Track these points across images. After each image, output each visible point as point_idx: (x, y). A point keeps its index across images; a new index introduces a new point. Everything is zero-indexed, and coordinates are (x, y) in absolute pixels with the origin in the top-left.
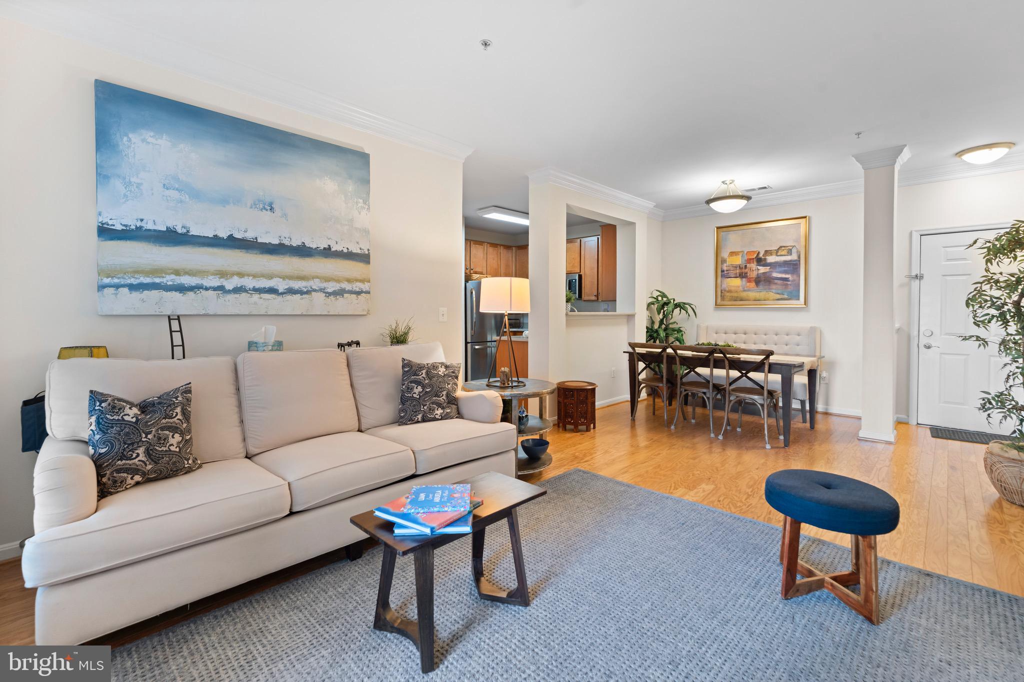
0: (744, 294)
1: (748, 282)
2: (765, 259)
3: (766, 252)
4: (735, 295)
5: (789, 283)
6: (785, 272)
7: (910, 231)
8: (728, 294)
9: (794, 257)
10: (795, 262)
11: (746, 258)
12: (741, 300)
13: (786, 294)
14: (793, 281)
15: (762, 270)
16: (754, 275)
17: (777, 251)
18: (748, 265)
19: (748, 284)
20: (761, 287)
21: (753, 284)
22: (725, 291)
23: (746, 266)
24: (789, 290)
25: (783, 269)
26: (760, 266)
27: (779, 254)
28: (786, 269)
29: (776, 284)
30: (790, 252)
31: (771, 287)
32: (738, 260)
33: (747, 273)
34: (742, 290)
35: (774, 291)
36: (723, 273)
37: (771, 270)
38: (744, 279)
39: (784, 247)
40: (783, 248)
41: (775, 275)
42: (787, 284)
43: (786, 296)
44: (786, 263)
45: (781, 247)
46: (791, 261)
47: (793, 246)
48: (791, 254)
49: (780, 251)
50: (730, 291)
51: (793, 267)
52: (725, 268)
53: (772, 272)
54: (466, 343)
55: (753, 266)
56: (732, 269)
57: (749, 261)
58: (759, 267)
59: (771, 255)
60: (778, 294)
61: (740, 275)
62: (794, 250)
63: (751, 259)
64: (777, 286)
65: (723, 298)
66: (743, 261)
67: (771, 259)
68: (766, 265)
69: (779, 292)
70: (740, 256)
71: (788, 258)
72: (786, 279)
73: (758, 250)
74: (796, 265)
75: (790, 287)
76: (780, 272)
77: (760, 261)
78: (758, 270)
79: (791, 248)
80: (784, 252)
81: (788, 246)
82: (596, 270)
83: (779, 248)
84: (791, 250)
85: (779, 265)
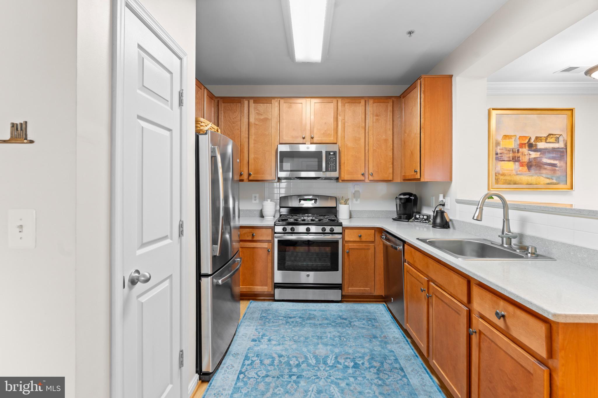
0: (517, 178)
1: (521, 166)
2: (536, 145)
3: (537, 138)
4: (508, 178)
5: (557, 168)
6: (554, 158)
8: (501, 177)
9: (561, 145)
10: (562, 150)
11: (518, 142)
12: (515, 184)
13: (554, 178)
14: (561, 167)
15: (534, 155)
16: (526, 159)
17: (546, 138)
18: (520, 150)
19: (521, 168)
20: (533, 171)
21: (526, 168)
22: (499, 174)
23: (518, 150)
24: (557, 175)
25: (552, 155)
26: (531, 151)
27: (548, 141)
28: (554, 155)
29: (545, 169)
30: (557, 140)
31: (541, 172)
32: (512, 144)
33: (519, 157)
34: (515, 173)
35: (544, 175)
36: (497, 156)
37: (541, 155)
38: (517, 163)
39: (552, 135)
40: (551, 136)
41: (545, 160)
42: (555, 170)
43: (554, 181)
44: (554, 150)
45: (550, 135)
46: (558, 148)
47: (561, 135)
48: (558, 142)
49: (549, 138)
50: (503, 175)
51: (561, 154)
52: (499, 151)
53: (542, 157)
54: (199, 276)
55: (525, 150)
56: (505, 152)
57: (521, 145)
58: (531, 153)
59: (541, 141)
60: (548, 178)
61: (513, 159)
62: (561, 139)
63: (523, 144)
64: (547, 171)
65: (497, 181)
66: (516, 145)
67: (541, 145)
68: (536, 150)
69: (549, 176)
70: (513, 140)
71: (556, 145)
72: (554, 165)
73: (530, 135)
74: (562, 152)
75: (558, 172)
76: (549, 158)
77: (531, 146)
78: (530, 155)
79: (558, 136)
80: (553, 140)
81: (555, 135)
82: (363, 140)
83: (548, 136)
84: (558, 138)
85: (548, 152)
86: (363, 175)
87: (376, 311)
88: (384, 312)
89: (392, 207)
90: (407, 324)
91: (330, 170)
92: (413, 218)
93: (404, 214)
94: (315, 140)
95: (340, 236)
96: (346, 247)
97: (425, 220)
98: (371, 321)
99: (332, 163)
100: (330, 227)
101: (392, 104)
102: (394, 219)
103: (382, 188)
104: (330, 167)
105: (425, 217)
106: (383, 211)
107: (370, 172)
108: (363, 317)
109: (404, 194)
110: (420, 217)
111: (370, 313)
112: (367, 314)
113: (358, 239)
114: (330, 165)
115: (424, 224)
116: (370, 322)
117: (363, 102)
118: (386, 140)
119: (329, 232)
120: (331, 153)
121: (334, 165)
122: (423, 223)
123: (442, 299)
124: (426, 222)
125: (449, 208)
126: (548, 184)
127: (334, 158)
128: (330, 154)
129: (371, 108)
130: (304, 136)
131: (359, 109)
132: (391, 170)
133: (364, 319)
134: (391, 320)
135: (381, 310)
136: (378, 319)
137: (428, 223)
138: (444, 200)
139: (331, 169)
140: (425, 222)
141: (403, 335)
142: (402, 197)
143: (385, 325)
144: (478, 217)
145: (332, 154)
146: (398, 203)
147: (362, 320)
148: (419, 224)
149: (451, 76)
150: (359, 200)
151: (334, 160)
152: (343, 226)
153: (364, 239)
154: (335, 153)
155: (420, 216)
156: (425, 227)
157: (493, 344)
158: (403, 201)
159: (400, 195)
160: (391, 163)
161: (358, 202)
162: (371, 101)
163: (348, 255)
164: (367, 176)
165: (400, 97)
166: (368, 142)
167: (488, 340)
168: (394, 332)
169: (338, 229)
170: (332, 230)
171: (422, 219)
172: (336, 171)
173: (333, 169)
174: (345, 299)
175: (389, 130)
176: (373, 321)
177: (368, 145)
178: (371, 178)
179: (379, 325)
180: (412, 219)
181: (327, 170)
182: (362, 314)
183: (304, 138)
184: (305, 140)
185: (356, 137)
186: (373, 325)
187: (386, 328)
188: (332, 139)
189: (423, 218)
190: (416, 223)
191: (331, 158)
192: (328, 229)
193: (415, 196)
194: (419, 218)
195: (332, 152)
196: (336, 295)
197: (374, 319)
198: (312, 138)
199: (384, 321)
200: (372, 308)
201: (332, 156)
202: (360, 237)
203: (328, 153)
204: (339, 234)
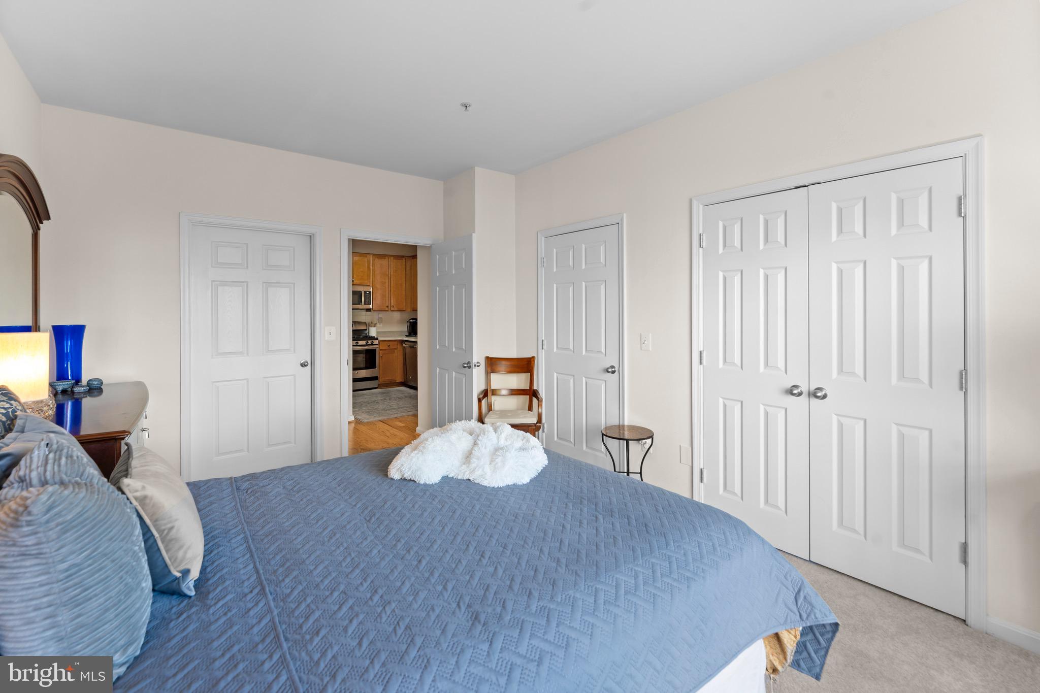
82: (387, 284)
86: (388, 307)
93: (413, 332)
94: (355, 282)
95: (378, 346)
96: (380, 353)
99: (368, 299)
101: (405, 261)
102: (406, 336)
103: (397, 315)
104: (366, 301)
107: (392, 305)
113: (387, 348)
117: (387, 258)
118: (401, 284)
119: (370, 344)
127: (369, 296)
129: (393, 263)
131: (384, 262)
132: (405, 304)
142: (411, 321)
146: (409, 325)
153: (391, 347)
154: (370, 292)
158: (412, 324)
159: (411, 319)
160: (404, 299)
161: (381, 325)
162: (392, 258)
163: (382, 359)
164: (389, 307)
165: (410, 257)
166: (390, 285)
169: (376, 342)
170: (372, 342)
172: (370, 304)
174: (379, 386)
175: (403, 278)
177: (390, 287)
178: (392, 309)
181: (365, 304)
185: (383, 281)
188: (366, 282)
192: (370, 342)
195: (368, 291)
201: (368, 294)
202: (389, 346)
203: (365, 292)
204: (377, 344)
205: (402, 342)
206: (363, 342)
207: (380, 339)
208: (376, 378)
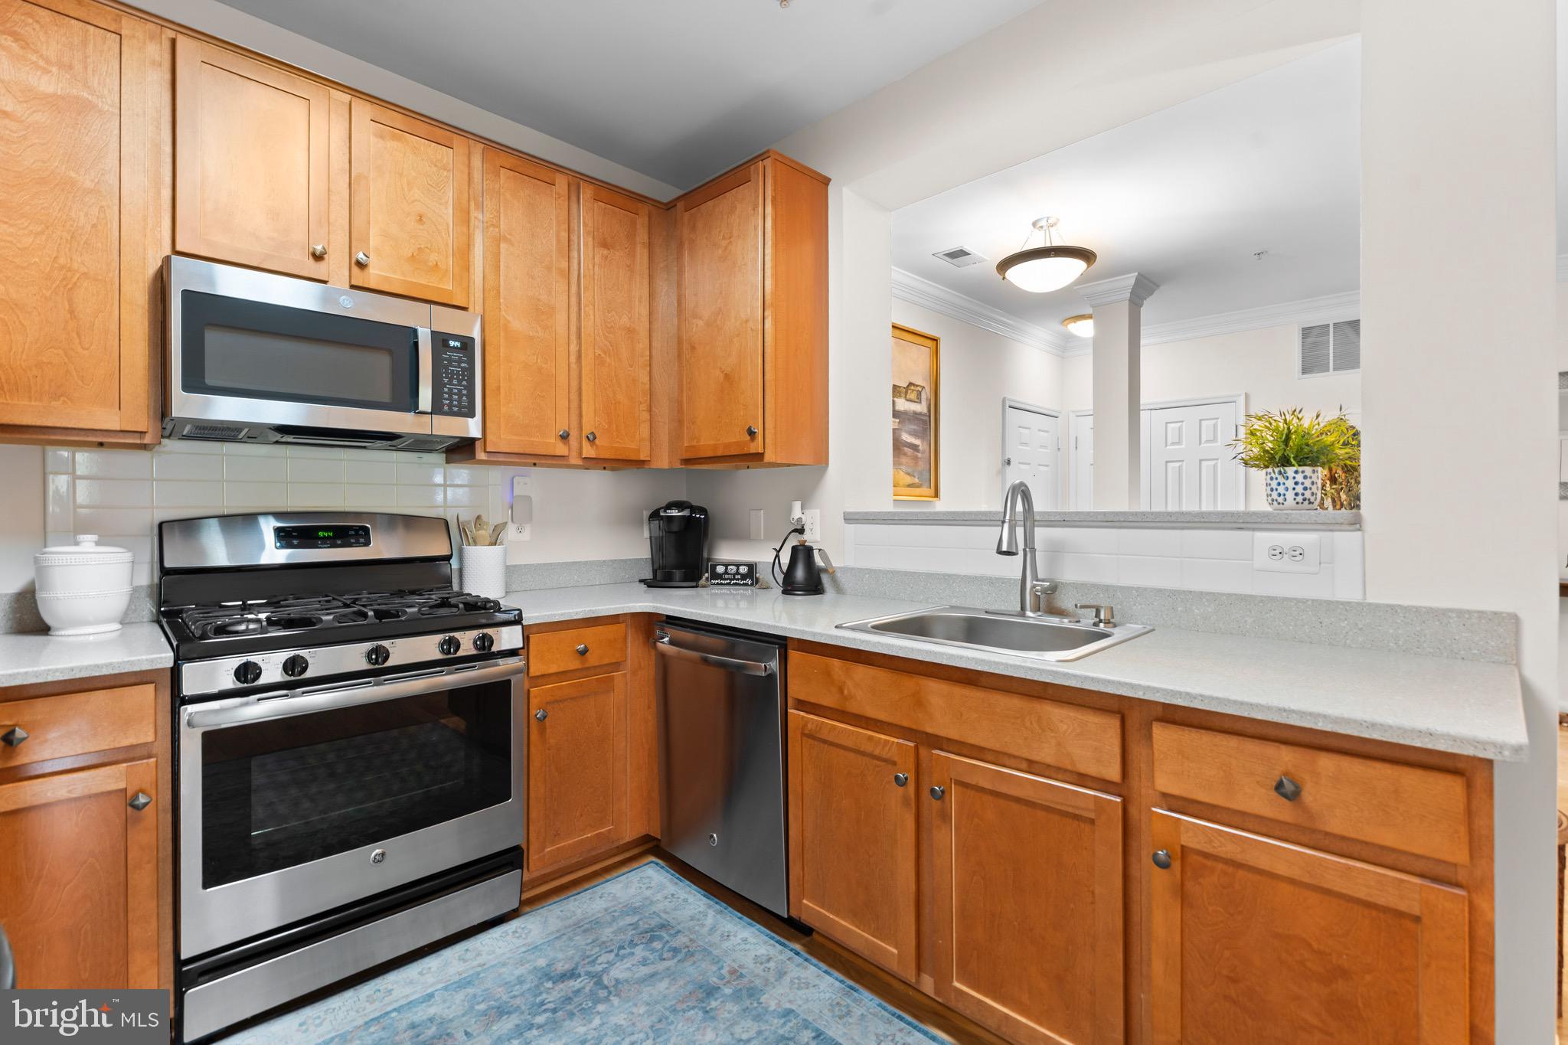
2: (893, 403)
3: (894, 388)
5: (919, 455)
6: (914, 434)
7: (1001, 399)
9: (923, 407)
10: (924, 418)
13: (916, 474)
14: (923, 451)
17: (907, 390)
24: (920, 468)
25: (913, 427)
27: (908, 397)
28: (915, 427)
29: (905, 454)
30: (919, 397)
31: (901, 460)
35: (903, 468)
37: (900, 426)
39: (913, 385)
40: (912, 388)
41: (905, 436)
42: (917, 457)
43: (916, 480)
44: (916, 416)
45: (911, 384)
46: (921, 414)
47: (923, 387)
48: (920, 402)
49: (909, 392)
51: (923, 425)
53: (901, 429)
59: (900, 397)
60: (908, 474)
62: (924, 396)
64: (908, 460)
67: (900, 405)
68: (894, 414)
69: (910, 470)
71: (918, 408)
72: (915, 447)
74: (924, 422)
75: (920, 462)
76: (910, 433)
79: (920, 389)
80: (913, 396)
81: (917, 386)
82: (561, 318)
83: (908, 386)
84: (920, 392)
85: (909, 420)
86: (565, 437)
87: (648, 893)
88: (671, 888)
89: (637, 547)
90: (805, 901)
91: (446, 408)
92: (706, 575)
93: (677, 568)
94: (374, 276)
95: (519, 663)
96: (534, 702)
97: (744, 577)
98: (660, 938)
99: (455, 382)
100: (474, 634)
101: (647, 219)
104: (446, 396)
105: (743, 570)
106: (604, 561)
107: (587, 430)
108: (622, 936)
109: (680, 505)
110: (729, 571)
111: (635, 911)
112: (629, 920)
113: (574, 664)
114: (446, 390)
115: (741, 591)
116: (657, 945)
117: (561, 182)
118: (630, 331)
119: (474, 652)
120: (452, 343)
121: (464, 392)
122: (737, 587)
123: (1003, 789)
124: (746, 584)
125: (819, 539)
126: (909, 486)
127: (463, 365)
128: (445, 344)
129: (588, 214)
130: (319, 248)
131: (550, 204)
132: (645, 431)
133: (632, 944)
134: (710, 907)
135: (662, 887)
136: (673, 923)
137: (752, 584)
138: (803, 517)
139: (450, 406)
140: (744, 584)
141: (772, 938)
142: (674, 513)
143: (705, 930)
144: (1010, 544)
145: (454, 347)
146: (657, 533)
147: (628, 950)
148: (725, 590)
149: (826, 181)
150: (528, 529)
151: (464, 369)
152: (525, 623)
153: (592, 659)
154: (467, 344)
155: (726, 569)
156: (743, 595)
157: (1240, 873)
158: (675, 527)
159: (670, 506)
160: (644, 407)
161: (526, 535)
162: (587, 192)
163: (542, 731)
164: (574, 442)
165: (670, 206)
166: (579, 329)
167: (1220, 866)
168: (745, 940)
169: (507, 638)
170: (485, 643)
171: (734, 575)
172: (472, 415)
173: (460, 406)
175: (640, 302)
176: (663, 934)
177: (579, 337)
178: (589, 451)
179: (691, 940)
180: (704, 578)
181: (437, 409)
182: (615, 927)
183: (318, 257)
184: (322, 265)
185: (539, 300)
186: (676, 951)
187: (716, 938)
188: (446, 286)
189: (737, 573)
190: (716, 590)
191: (450, 360)
192: (467, 642)
193: (703, 511)
194: (726, 572)
195: (456, 337)
196: (498, 892)
197: (662, 926)
198: (361, 265)
199: (692, 918)
200: (632, 891)
201: (455, 356)
202: (583, 653)
203: (440, 340)
204: (513, 653)
205: (650, 624)
206: (428, 647)
207: (530, 617)
208: (508, 860)
